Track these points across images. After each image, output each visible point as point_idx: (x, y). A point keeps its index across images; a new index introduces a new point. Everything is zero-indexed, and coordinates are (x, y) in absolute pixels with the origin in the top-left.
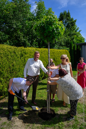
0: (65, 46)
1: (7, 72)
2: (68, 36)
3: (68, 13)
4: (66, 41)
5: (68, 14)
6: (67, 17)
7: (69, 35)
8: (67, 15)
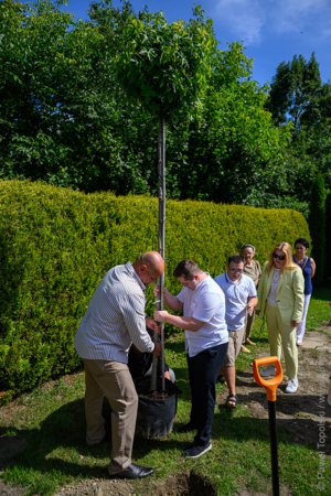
0: (292, 195)
1: (32, 293)
2: (307, 157)
3: (313, 66)
4: (297, 175)
5: (310, 67)
6: (304, 80)
7: (309, 151)
8: (305, 73)
